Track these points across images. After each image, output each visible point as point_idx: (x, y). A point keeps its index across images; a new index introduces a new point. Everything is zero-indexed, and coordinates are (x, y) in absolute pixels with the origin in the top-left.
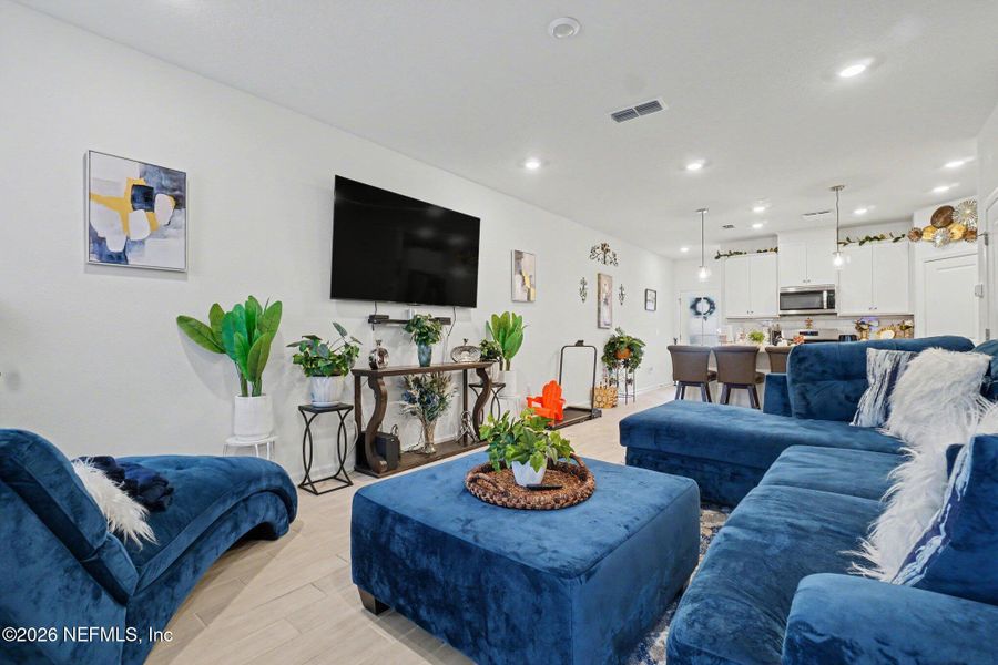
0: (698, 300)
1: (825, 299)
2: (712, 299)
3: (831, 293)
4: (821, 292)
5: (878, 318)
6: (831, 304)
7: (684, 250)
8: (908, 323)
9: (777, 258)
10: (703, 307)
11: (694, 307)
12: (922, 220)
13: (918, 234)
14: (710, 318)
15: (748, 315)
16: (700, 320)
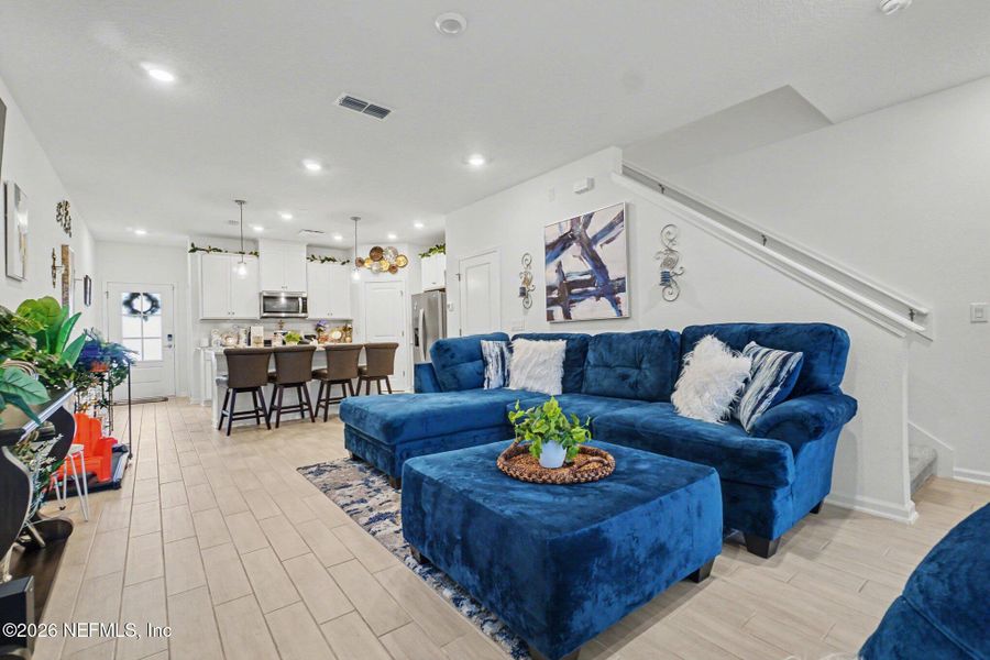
0: (135, 295)
1: (301, 304)
2: (156, 296)
3: (305, 299)
4: (297, 298)
5: (328, 321)
6: (305, 310)
7: (141, 232)
8: (349, 326)
9: (259, 263)
10: (141, 304)
11: (128, 303)
12: (364, 254)
13: (361, 262)
14: (151, 319)
15: (229, 316)
16: (137, 320)
